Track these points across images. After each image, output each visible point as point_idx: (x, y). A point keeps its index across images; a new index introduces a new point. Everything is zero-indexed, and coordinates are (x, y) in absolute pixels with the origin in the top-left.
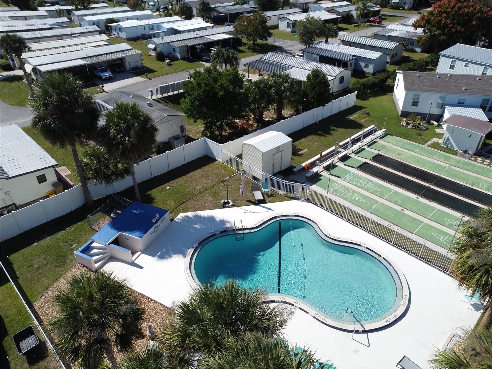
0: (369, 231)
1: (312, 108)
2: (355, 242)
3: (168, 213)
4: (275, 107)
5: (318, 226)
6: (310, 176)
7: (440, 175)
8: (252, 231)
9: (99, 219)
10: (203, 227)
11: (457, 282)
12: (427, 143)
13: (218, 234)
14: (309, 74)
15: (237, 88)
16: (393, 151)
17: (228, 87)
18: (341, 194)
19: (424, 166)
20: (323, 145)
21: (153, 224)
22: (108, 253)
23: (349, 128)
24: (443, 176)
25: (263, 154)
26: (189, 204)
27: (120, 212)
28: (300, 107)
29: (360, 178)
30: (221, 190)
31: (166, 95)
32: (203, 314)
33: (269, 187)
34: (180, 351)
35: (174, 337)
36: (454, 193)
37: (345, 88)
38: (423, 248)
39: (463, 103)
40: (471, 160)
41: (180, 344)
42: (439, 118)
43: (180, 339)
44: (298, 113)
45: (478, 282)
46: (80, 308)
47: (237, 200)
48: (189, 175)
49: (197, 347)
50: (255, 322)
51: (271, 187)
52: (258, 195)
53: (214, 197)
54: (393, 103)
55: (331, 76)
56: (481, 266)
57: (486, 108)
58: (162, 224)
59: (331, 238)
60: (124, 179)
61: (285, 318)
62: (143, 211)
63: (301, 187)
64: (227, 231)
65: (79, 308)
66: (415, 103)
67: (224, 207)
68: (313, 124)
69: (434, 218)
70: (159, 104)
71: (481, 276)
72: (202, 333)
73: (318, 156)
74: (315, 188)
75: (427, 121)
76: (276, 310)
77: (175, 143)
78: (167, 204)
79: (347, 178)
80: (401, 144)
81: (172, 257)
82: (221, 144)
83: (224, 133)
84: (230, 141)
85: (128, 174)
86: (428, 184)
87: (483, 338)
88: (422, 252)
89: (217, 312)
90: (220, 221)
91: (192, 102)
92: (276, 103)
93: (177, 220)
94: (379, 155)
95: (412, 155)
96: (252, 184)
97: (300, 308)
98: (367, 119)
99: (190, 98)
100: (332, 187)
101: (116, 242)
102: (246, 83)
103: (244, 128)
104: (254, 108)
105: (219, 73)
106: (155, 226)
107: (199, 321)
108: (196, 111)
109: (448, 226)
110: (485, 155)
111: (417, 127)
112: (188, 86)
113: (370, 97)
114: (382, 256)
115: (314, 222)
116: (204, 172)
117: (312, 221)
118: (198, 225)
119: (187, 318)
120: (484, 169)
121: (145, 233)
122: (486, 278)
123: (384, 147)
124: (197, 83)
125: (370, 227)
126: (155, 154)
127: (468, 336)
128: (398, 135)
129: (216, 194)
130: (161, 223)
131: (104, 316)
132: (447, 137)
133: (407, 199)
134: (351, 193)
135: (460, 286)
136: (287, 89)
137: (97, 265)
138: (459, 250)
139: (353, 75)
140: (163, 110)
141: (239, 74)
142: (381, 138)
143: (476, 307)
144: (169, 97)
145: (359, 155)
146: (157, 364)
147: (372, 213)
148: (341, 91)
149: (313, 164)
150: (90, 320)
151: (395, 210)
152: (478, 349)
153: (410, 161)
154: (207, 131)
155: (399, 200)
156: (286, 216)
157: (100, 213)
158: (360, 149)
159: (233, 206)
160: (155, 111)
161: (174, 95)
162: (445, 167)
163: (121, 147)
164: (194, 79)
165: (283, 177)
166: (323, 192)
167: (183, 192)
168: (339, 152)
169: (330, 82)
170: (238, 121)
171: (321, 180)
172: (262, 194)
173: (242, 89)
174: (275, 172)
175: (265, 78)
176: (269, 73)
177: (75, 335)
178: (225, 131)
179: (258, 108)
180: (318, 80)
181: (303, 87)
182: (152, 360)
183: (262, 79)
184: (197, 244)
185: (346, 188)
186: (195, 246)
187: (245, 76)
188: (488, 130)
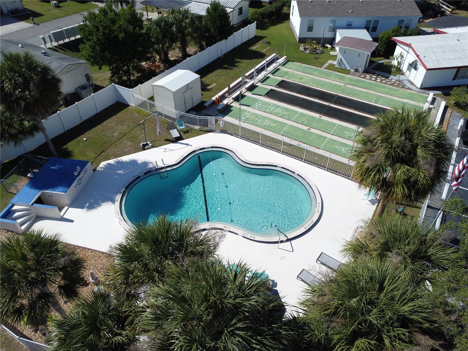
0: (282, 152)
1: (215, 43)
2: (271, 164)
3: (89, 163)
4: (179, 45)
5: (235, 154)
6: (221, 109)
7: (338, 94)
8: (174, 167)
9: (15, 182)
10: (126, 171)
11: (358, 184)
12: (324, 66)
13: (142, 176)
14: (208, 8)
15: (138, 29)
16: (295, 76)
17: (128, 28)
18: (253, 121)
19: (323, 88)
20: (230, 77)
21: (75, 177)
22: (33, 214)
23: (253, 59)
24: (340, 95)
25: (174, 93)
26: (110, 151)
27: (37, 171)
28: (204, 43)
29: (268, 104)
30: (139, 134)
31: (61, 42)
32: (141, 251)
33: (184, 124)
34: (126, 288)
35: (117, 277)
36: (350, 109)
37: (245, 20)
38: (329, 160)
39: (351, 25)
40: (361, 77)
41: (124, 282)
42: (332, 41)
43: (122, 277)
44: (202, 49)
45: (373, 181)
46: (14, 271)
47: (155, 141)
48: (104, 124)
49: (141, 281)
50: (190, 249)
51: (186, 124)
52: (175, 133)
53: (133, 141)
54: (291, 30)
55: (230, 8)
56: (375, 167)
57: (369, 28)
58: (85, 176)
59: (248, 164)
60: (34, 137)
61: (217, 241)
62: (62, 166)
63: (214, 120)
64: (150, 171)
65: (12, 270)
66: (310, 29)
67: (144, 150)
68: (218, 58)
69: (335, 132)
70: (55, 53)
71: (375, 175)
72: (143, 267)
73: (227, 89)
74: (227, 118)
75: (322, 45)
76: (208, 235)
77: (83, 92)
78: (86, 155)
79: (257, 106)
80: (301, 68)
81: (101, 205)
82: (131, 89)
83: (132, 78)
84: (139, 85)
85: (38, 131)
86: (328, 103)
87: (377, 224)
88: (329, 164)
89: (155, 247)
90: (142, 163)
91: (93, 48)
92: (179, 41)
93: (100, 169)
94: (283, 81)
95: (312, 78)
96: (168, 123)
97: (230, 231)
98: (268, 48)
99: (90, 43)
100: (243, 116)
101: (40, 201)
102: (145, 23)
103: (151, 70)
104: (159, 49)
105: (116, 13)
106: (78, 178)
107: (139, 257)
108: (99, 57)
109: (348, 139)
110: (372, 72)
111: (314, 51)
112: (85, 31)
113: (269, 26)
114: (296, 173)
115: (231, 151)
116: (119, 118)
117: (229, 150)
118: (121, 170)
119: (126, 258)
120: (372, 84)
121: (69, 187)
122: (378, 176)
123: (287, 73)
124: (94, 26)
125: (283, 148)
126: (63, 106)
127: (367, 225)
128: (298, 60)
129: (134, 138)
130: (84, 174)
131: (42, 272)
132: (340, 58)
133: (311, 119)
134: (261, 120)
135: (360, 187)
136: (189, 24)
137: (23, 227)
138: (357, 156)
139: (250, 6)
140: (63, 59)
141: (137, 13)
142: (283, 65)
143: (372, 202)
144: (65, 44)
145: (265, 83)
146: (106, 304)
147: (283, 136)
148: (241, 23)
149: (223, 97)
150: (28, 279)
151: (303, 130)
152: (374, 233)
153: (311, 84)
154: (114, 77)
155: (305, 121)
156: (204, 148)
157: (14, 176)
158: (265, 78)
159: (153, 147)
160: (53, 61)
161: (71, 41)
162: (341, 86)
163: (23, 104)
164: (89, 22)
165: (196, 113)
166: (236, 122)
167: (102, 141)
168: (246, 83)
169: (230, 15)
170: (144, 63)
171: (232, 110)
172: (178, 132)
173: (143, 29)
174: (187, 109)
175: (165, 15)
176: (168, 10)
177: (14, 296)
178: (133, 75)
179: (163, 48)
180: (217, 14)
181: (203, 22)
182: (100, 301)
183: (162, 17)
184: (124, 189)
185: (257, 116)
186: (122, 191)
187: (144, 14)
188: (373, 49)
